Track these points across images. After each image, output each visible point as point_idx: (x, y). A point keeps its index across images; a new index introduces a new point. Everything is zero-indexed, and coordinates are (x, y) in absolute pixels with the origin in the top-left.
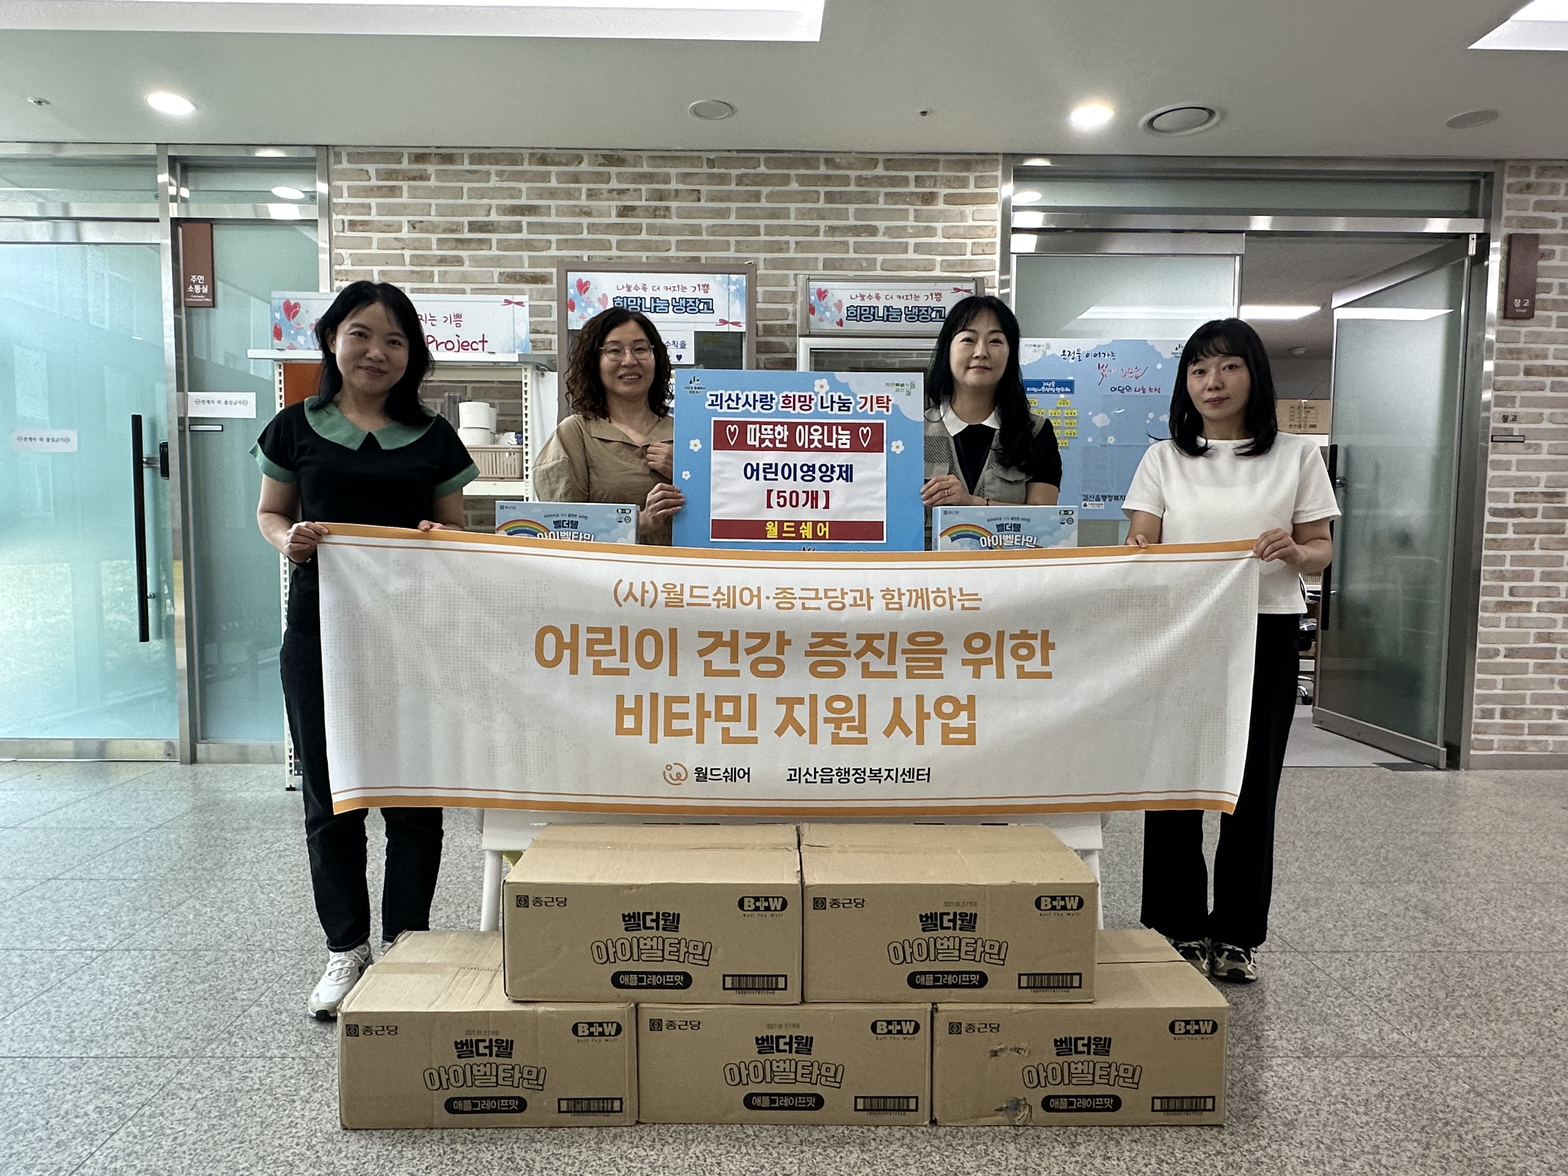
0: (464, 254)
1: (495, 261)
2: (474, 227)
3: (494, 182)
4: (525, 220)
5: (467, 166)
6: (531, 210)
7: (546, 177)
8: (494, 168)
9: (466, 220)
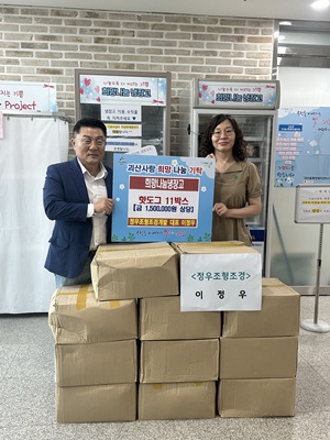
0: (19, 59)
1: (35, 63)
2: (24, 45)
3: (34, 23)
4: (49, 43)
5: (20, 15)
6: (52, 38)
7: (59, 22)
8: (33, 16)
9: (20, 42)
